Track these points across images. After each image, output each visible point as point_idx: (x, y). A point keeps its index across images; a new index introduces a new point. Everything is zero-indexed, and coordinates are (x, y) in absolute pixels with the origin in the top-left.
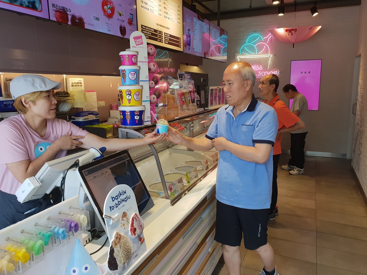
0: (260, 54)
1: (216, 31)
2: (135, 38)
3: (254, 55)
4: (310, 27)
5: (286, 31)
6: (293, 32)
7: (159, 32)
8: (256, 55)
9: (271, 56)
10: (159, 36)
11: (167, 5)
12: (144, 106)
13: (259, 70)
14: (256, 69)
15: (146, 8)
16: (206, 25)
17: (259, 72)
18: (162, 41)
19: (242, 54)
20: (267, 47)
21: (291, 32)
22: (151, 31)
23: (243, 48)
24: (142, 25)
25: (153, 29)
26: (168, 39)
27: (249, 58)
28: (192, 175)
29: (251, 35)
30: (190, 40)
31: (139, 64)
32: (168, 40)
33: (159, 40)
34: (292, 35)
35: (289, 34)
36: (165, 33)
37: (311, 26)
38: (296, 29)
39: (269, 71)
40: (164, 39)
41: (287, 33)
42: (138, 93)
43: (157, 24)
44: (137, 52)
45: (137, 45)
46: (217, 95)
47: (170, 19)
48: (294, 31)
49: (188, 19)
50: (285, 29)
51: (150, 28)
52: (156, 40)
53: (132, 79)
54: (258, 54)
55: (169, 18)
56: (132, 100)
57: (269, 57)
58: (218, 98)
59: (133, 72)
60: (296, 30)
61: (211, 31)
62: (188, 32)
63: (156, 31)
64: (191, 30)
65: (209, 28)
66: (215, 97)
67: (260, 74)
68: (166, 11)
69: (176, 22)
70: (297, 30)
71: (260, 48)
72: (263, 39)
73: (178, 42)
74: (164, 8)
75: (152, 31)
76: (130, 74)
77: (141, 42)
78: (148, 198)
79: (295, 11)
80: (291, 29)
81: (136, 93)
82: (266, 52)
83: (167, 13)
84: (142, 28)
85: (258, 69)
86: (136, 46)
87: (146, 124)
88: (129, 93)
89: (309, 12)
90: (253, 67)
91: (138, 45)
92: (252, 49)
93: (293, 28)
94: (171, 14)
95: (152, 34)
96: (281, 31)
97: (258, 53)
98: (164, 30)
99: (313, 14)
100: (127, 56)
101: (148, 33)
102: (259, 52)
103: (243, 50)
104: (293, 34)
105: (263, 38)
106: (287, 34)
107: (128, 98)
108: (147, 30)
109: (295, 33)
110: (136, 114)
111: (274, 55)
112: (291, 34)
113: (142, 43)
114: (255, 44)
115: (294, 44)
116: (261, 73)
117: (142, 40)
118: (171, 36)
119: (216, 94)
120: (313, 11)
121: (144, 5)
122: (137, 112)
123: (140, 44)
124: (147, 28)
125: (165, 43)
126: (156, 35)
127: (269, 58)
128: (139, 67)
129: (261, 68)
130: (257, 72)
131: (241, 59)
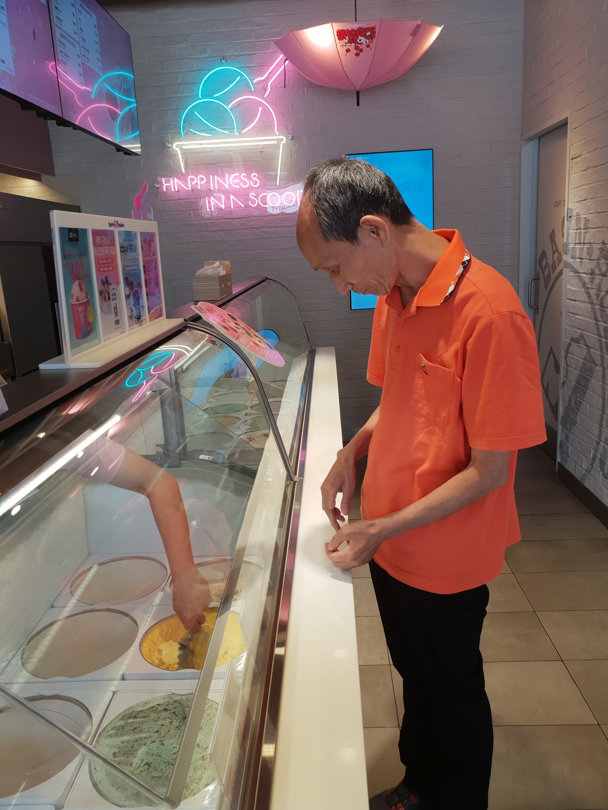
0: (245, 135)
3: (226, 136)
4: (415, 25)
5: (341, 35)
6: (363, 40)
8: (236, 137)
9: (283, 140)
13: (250, 186)
14: (238, 184)
17: (252, 195)
19: (189, 136)
20: (266, 112)
21: (355, 41)
23: (191, 113)
27: (213, 150)
29: (210, 70)
34: (357, 55)
35: (348, 51)
37: (421, 22)
38: (372, 30)
39: (280, 190)
41: (341, 47)
46: (115, 267)
48: (366, 37)
50: (337, 26)
54: (241, 135)
57: (277, 142)
58: (122, 290)
60: (372, 33)
66: (105, 282)
67: (253, 202)
70: (377, 30)
71: (246, 113)
72: (253, 83)
80: (355, 26)
82: (265, 128)
85: (245, 183)
90: (229, 177)
92: (219, 118)
93: (364, 25)
97: (240, 132)
102: (244, 128)
103: (191, 121)
104: (361, 50)
105: (252, 80)
106: (342, 51)
109: (368, 46)
111: (292, 139)
112: (356, 48)
114: (227, 99)
115: (358, 93)
116: (257, 197)
119: (107, 263)
127: (278, 146)
129: (255, 183)
130: (243, 195)
131: (186, 153)
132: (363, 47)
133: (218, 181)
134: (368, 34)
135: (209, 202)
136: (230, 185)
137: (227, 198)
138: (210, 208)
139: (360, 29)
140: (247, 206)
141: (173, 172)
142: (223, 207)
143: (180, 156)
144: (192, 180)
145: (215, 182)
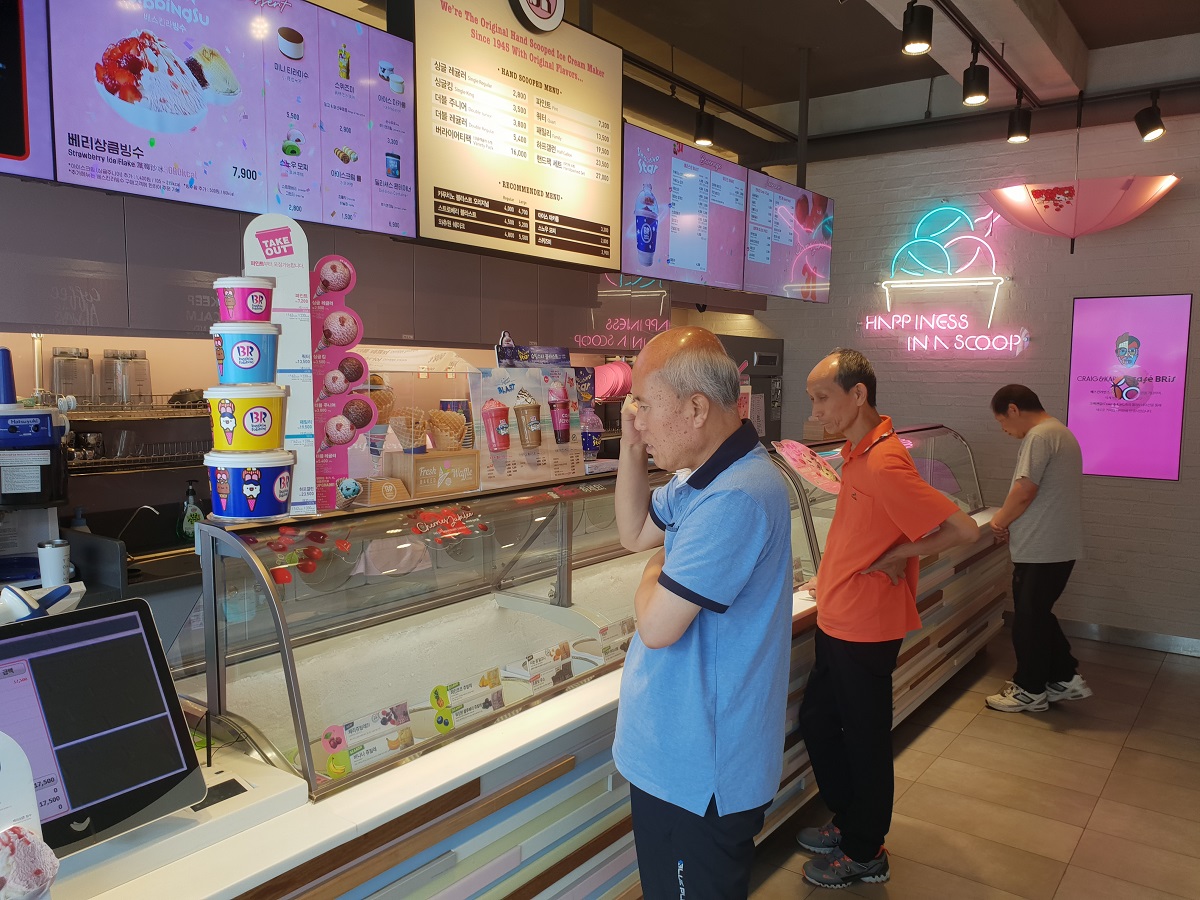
0: (959, 275)
1: (777, 199)
2: (262, 236)
3: (939, 276)
4: (1125, 180)
5: (1036, 194)
6: (1062, 197)
7: (512, 209)
8: (948, 277)
9: (1000, 281)
10: (512, 222)
11: (553, 122)
12: (293, 452)
13: (958, 328)
14: (945, 325)
15: (459, 136)
16: (732, 182)
17: (958, 337)
18: (525, 238)
19: (900, 275)
20: (985, 252)
21: (1053, 198)
22: (478, 206)
23: (904, 253)
24: (436, 190)
25: (487, 200)
26: (554, 231)
27: (923, 289)
28: (464, 697)
29: (930, 211)
30: (654, 234)
31: (275, 317)
32: (553, 234)
33: (511, 235)
34: (1058, 210)
35: (1046, 207)
36: (537, 212)
37: (1131, 178)
38: (1071, 189)
39: (991, 334)
40: (532, 232)
41: (1038, 204)
42: (259, 410)
43: (506, 185)
44: (273, 281)
45: (267, 257)
47: (563, 166)
48: (1064, 195)
49: (647, 164)
50: (1031, 188)
51: (473, 197)
52: (500, 234)
53: (241, 365)
54: (955, 275)
55: (557, 164)
56: (239, 433)
57: (995, 283)
59: (245, 345)
60: (1071, 192)
61: (751, 199)
62: (647, 209)
63: (495, 205)
64: (657, 199)
65: (744, 192)
67: (959, 344)
68: (546, 140)
69: (590, 174)
70: (1076, 189)
71: (963, 252)
72: (973, 223)
73: (597, 240)
74: (539, 130)
75: (483, 207)
76: (236, 348)
77: (284, 247)
78: (185, 768)
79: (1079, 125)
80: (1052, 187)
81: (252, 411)
82: (983, 267)
83: (551, 148)
84: (436, 196)
85: (952, 324)
86: (264, 259)
87: (296, 512)
88: (229, 410)
89: (1133, 127)
90: (936, 318)
91: (275, 256)
92: (934, 258)
93: (1060, 186)
94: (567, 150)
95: (481, 216)
96: (1018, 196)
97: (953, 272)
98: (533, 203)
99: (1144, 131)
100: (231, 293)
101: (463, 213)
102: (958, 268)
103: (904, 261)
104: (1061, 206)
105: (973, 220)
106: (1040, 207)
107: (225, 426)
108: (461, 202)
109: (1068, 202)
110: (248, 478)
111: (1012, 279)
112: (1056, 205)
113: (290, 251)
114: (943, 239)
115: (1073, 241)
116: (964, 340)
117: (290, 240)
118: (564, 220)
120: (1146, 122)
121: (449, 125)
122: (251, 472)
123: (283, 254)
124: (459, 198)
125: (537, 243)
126: (500, 220)
127: (994, 287)
128: (278, 327)
129: (964, 324)
130: (949, 337)
131: (893, 292)
132: (1064, 203)
133: (924, 321)
134: (1066, 192)
135: (911, 342)
136: (935, 325)
137: (931, 338)
138: (911, 348)
139: (1056, 189)
140: (952, 348)
141: (879, 310)
142: (925, 347)
143: (887, 294)
144: (897, 319)
145: (921, 321)
